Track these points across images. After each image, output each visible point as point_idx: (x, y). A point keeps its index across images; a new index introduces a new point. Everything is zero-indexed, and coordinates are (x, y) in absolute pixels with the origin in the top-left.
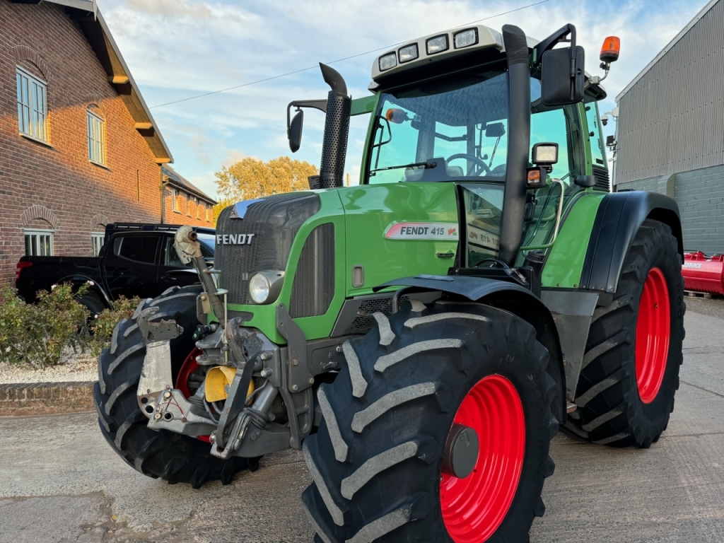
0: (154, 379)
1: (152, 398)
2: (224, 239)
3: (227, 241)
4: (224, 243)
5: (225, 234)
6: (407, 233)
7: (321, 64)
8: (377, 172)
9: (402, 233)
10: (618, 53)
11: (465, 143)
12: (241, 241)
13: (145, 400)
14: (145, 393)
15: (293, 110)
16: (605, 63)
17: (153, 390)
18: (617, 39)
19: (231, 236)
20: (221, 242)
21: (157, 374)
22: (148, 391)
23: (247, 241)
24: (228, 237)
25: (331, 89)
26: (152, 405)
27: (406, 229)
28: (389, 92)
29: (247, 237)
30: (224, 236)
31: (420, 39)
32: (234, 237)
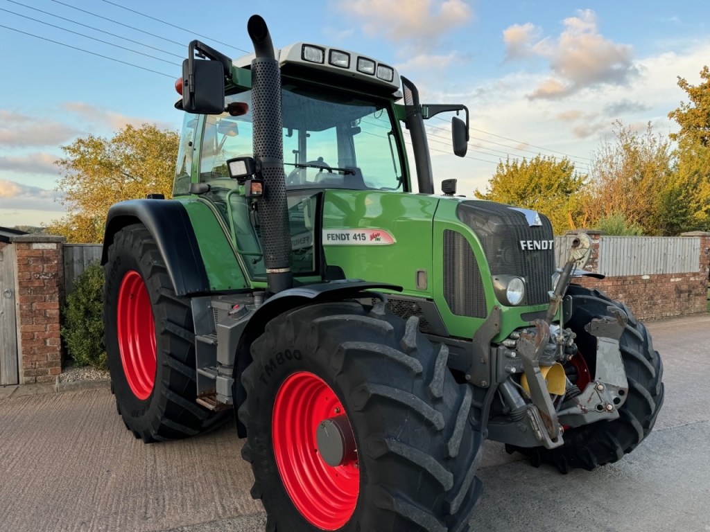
2: (529, 245)
3: (531, 247)
4: (530, 248)
5: (530, 240)
12: (545, 246)
19: (535, 242)
20: (526, 248)
23: (549, 247)
24: (532, 243)
29: (549, 243)
30: (528, 242)
32: (538, 243)
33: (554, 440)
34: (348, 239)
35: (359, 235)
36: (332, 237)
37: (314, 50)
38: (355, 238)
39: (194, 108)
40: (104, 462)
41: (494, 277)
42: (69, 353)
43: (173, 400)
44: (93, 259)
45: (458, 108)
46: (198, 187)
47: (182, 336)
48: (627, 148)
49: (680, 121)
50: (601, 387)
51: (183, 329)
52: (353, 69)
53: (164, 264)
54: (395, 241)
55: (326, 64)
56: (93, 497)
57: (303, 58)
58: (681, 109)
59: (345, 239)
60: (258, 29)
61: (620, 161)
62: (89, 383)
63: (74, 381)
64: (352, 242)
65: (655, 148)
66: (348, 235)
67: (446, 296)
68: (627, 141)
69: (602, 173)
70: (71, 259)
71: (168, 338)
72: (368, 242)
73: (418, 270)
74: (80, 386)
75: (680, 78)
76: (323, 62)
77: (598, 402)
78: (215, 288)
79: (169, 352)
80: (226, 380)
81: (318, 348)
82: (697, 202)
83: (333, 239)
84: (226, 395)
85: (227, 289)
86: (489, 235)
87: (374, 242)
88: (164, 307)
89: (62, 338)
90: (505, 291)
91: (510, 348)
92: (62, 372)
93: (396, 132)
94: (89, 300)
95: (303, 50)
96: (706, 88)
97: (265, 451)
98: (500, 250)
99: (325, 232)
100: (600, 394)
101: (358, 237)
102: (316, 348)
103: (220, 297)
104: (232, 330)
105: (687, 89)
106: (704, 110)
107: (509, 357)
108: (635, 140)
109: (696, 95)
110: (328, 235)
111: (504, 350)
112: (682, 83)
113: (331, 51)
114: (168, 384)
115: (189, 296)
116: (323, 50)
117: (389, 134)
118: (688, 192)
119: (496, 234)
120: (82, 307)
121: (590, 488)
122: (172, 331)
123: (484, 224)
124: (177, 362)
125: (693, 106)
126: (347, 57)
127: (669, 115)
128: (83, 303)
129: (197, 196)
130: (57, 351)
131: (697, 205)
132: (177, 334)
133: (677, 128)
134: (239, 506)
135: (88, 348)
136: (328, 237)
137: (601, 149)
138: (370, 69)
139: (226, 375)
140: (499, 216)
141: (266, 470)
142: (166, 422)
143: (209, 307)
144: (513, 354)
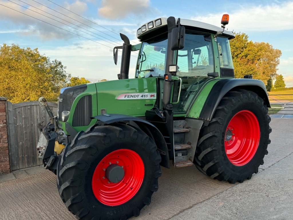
0: (42, 143)
1: (41, 149)
6: (128, 97)
7: (120, 34)
8: (141, 72)
9: (125, 97)
10: (228, 21)
11: (187, 57)
13: (38, 149)
14: (39, 147)
15: (116, 50)
16: (223, 26)
17: (41, 146)
18: (228, 15)
21: (43, 141)
22: (40, 147)
25: (124, 43)
26: (41, 151)
27: (127, 96)
28: (146, 42)
31: (146, 23)
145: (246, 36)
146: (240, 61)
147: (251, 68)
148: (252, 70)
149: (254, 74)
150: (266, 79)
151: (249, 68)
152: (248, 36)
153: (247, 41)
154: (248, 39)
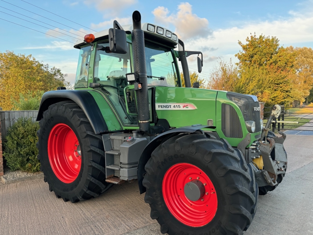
3: (256, 110)
24: (256, 108)
33: (274, 183)
34: (170, 107)
35: (177, 106)
36: (161, 107)
37: (151, 26)
38: (174, 107)
39: (115, 51)
40: (57, 214)
41: (246, 122)
42: (7, 165)
43: (93, 181)
44: (15, 118)
45: (198, 53)
46: (94, 85)
47: (98, 152)
48: (223, 69)
49: (239, 58)
50: (279, 162)
51: (98, 149)
52: (164, 36)
53: (88, 120)
54: (196, 108)
55: (155, 33)
56: (64, 229)
57: (148, 30)
58: (240, 53)
59: (169, 107)
60: (137, 17)
61: (220, 73)
62: (22, 178)
63: (13, 178)
64: (172, 108)
65: (233, 69)
66: (170, 106)
67: (222, 130)
68: (223, 66)
69: (213, 78)
70: (3, 118)
71: (91, 153)
72: (182, 108)
73: (208, 120)
74: (17, 180)
75: (239, 41)
76: (154, 32)
77: (278, 168)
78: (110, 130)
79: (92, 160)
80: (127, 170)
81: (196, 152)
82: (249, 90)
83: (161, 108)
84: (127, 176)
85: (115, 130)
86: (242, 105)
87: (185, 109)
88: (88, 139)
89: (4, 157)
90: (251, 127)
91: (253, 149)
92: (4, 175)
93: (175, 62)
94: (18, 138)
95: (148, 26)
96: (248, 45)
97: (159, 198)
98: (245, 111)
99: (157, 105)
100: (278, 165)
101: (176, 107)
102: (195, 153)
103: (113, 134)
104: (130, 148)
105: (242, 45)
106: (248, 54)
107: (253, 153)
108: (226, 65)
109: (244, 48)
110: (159, 106)
111: (251, 150)
112: (240, 43)
113: (158, 27)
114: (91, 174)
115: (101, 134)
116: (154, 26)
117: (172, 63)
118: (245, 86)
119: (244, 105)
120: (15, 142)
121: (265, 201)
122: (94, 150)
123: (239, 101)
124: (96, 164)
125: (244, 52)
126: (163, 30)
127: (235, 56)
128: (15, 140)
129: (92, 88)
130: (1, 164)
131: (248, 91)
132: (96, 151)
133: (238, 61)
134: (135, 225)
135: (20, 162)
136: (159, 107)
137: (213, 69)
138: (170, 36)
139: (126, 168)
140: (246, 98)
141: (160, 206)
142: (88, 192)
143: (109, 138)
144: (255, 151)
145: (276, 40)
146: (268, 68)
147: (281, 76)
148: (282, 78)
149: (284, 83)
150: (308, 88)
151: (279, 77)
152: (278, 39)
153: (278, 45)
154: (279, 43)
